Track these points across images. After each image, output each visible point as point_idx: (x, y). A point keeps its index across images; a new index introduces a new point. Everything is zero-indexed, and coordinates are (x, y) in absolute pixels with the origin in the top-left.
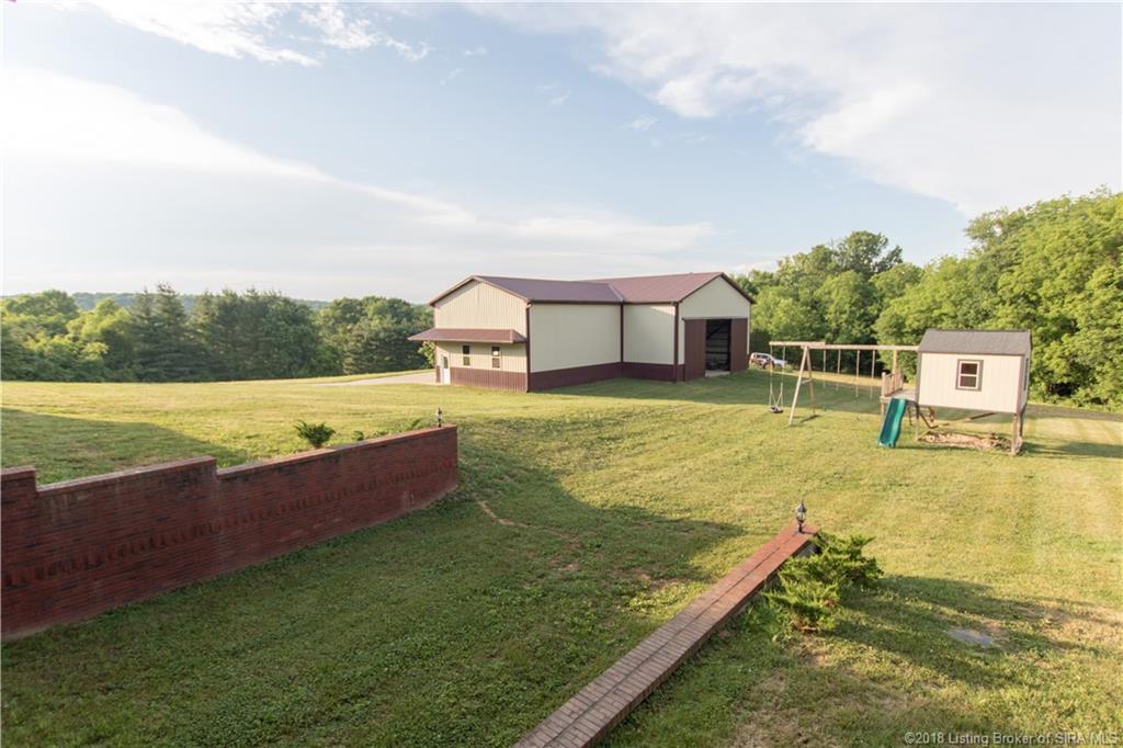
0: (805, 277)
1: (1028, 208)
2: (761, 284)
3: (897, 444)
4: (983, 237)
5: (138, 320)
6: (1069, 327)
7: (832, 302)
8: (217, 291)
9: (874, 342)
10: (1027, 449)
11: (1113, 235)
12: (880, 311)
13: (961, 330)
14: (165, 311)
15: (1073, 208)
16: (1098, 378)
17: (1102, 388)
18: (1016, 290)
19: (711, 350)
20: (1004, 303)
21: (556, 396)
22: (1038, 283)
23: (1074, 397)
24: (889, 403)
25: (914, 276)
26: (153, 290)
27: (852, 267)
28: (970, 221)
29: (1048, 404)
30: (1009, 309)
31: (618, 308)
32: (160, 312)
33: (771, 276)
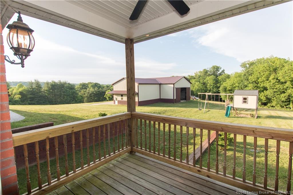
0: (201, 77)
1: (255, 60)
2: (191, 79)
3: (230, 116)
4: (244, 67)
5: (29, 89)
6: (265, 89)
7: (208, 83)
8: (50, 81)
9: (219, 93)
10: (258, 117)
11: (275, 67)
12: (220, 85)
13: (240, 90)
14: (36, 86)
15: (265, 60)
16: (273, 101)
17: (274, 103)
18: (253, 80)
19: (182, 95)
20: (250, 83)
21: (145, 107)
22: (258, 78)
23: (267, 106)
24: (227, 107)
25: (228, 77)
26: (33, 81)
27: (213, 74)
28: (241, 63)
29: (261, 107)
30: (251, 85)
31: (159, 85)
32: (35, 87)
33: (193, 77)
